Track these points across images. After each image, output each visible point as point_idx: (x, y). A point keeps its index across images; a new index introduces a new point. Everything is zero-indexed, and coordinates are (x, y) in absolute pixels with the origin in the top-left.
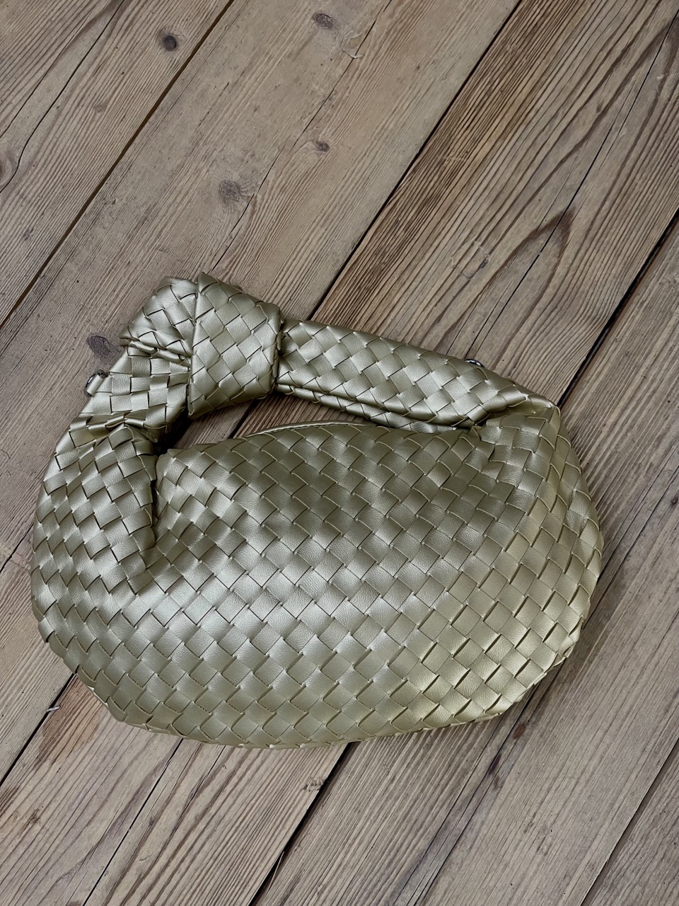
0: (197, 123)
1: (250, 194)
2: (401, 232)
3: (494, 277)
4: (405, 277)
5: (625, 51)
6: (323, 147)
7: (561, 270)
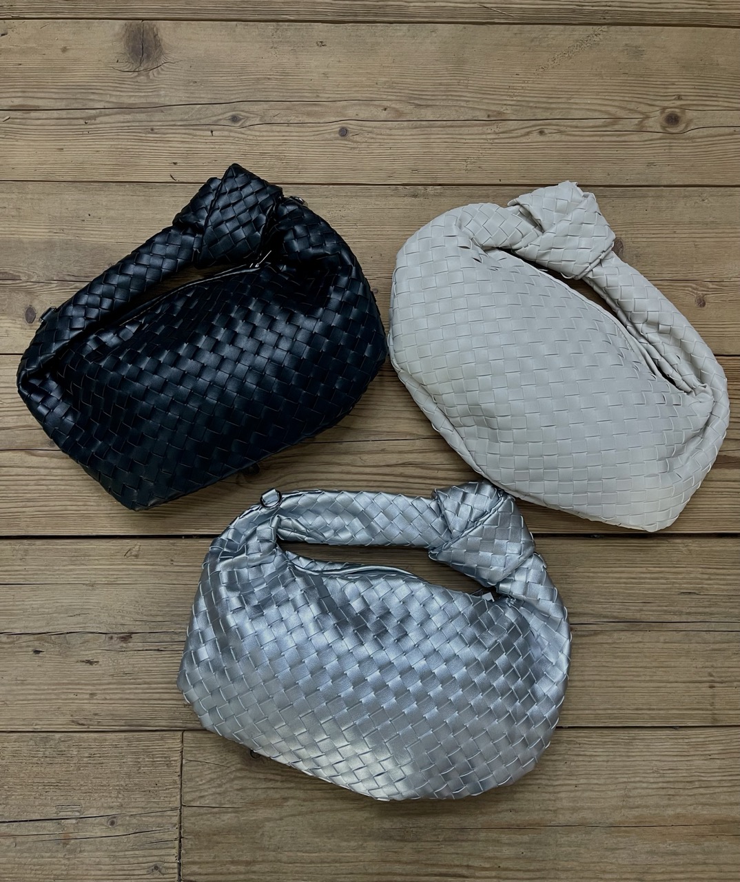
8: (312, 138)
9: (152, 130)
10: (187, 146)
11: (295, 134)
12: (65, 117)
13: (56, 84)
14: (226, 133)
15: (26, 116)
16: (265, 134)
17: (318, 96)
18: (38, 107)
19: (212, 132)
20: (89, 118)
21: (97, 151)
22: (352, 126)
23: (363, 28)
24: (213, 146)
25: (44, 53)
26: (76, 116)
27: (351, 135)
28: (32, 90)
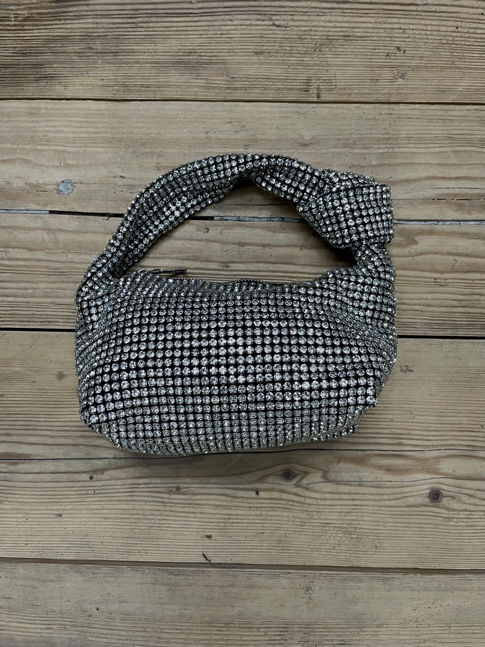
8: (392, 503)
9: (178, 488)
10: (225, 512)
11: (369, 497)
12: (63, 470)
13: (50, 424)
14: (276, 495)
15: (12, 468)
16: (328, 496)
17: (400, 444)
18: (28, 455)
19: (257, 493)
20: (96, 471)
21: (106, 518)
22: (446, 486)
23: (466, 346)
24: (258, 513)
25: (33, 379)
26: (78, 470)
27: (445, 499)
28: (19, 432)
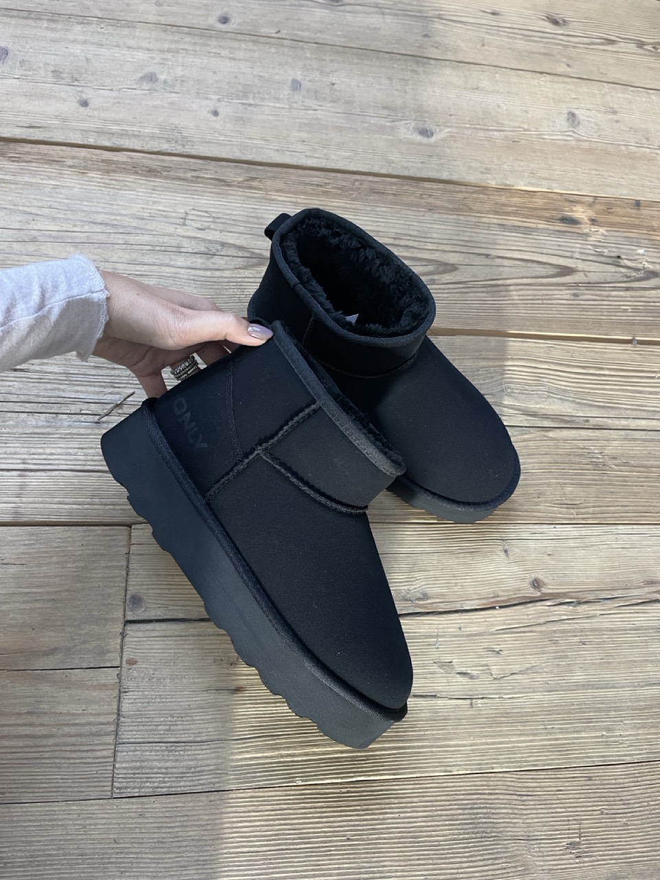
0: (183, 47)
1: (156, 88)
2: (189, 175)
3: (195, 238)
4: (160, 189)
5: (407, 246)
6: (216, 113)
7: (227, 274)
